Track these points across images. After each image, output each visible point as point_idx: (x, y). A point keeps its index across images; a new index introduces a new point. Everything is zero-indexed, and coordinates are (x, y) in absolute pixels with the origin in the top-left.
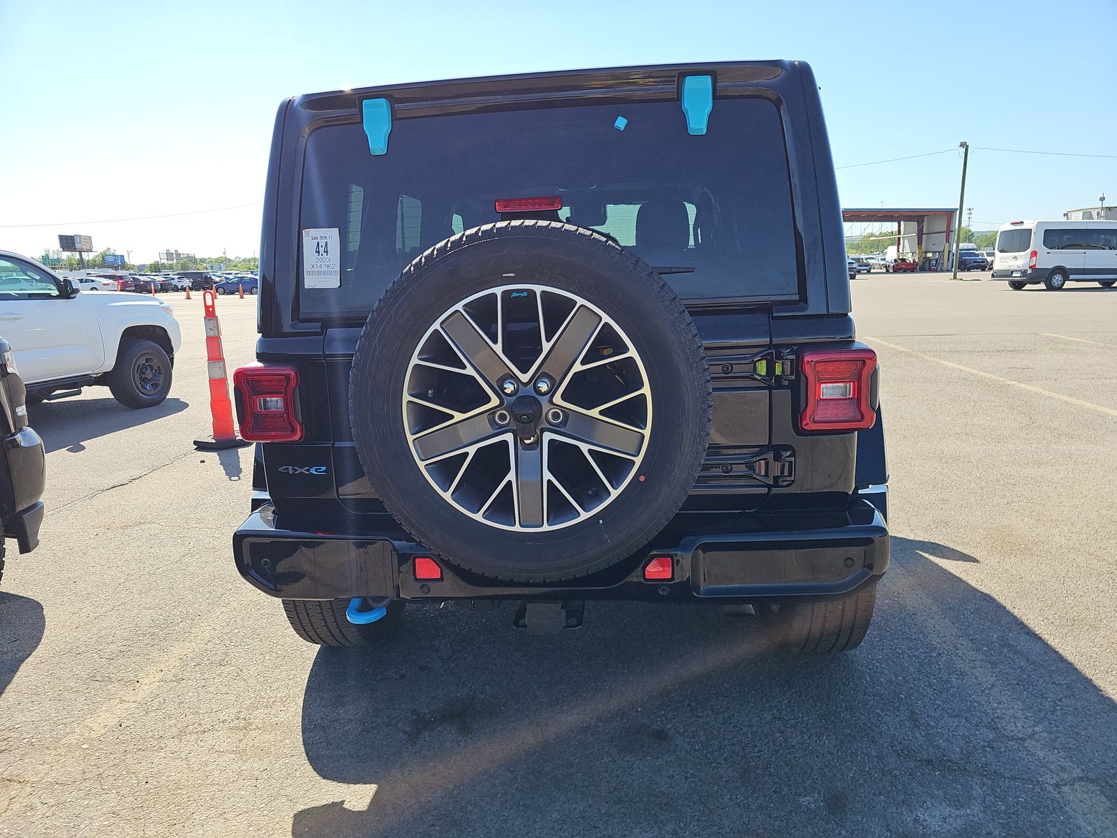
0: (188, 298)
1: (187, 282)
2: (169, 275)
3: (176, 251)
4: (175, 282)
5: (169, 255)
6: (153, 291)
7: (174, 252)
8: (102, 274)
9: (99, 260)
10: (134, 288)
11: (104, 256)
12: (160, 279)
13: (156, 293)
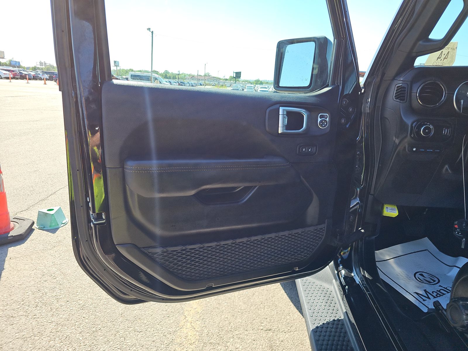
0: (45, 84)
1: (46, 76)
2: (38, 72)
3: (44, 62)
4: (40, 76)
5: (41, 64)
6: (27, 79)
7: (43, 62)
8: (6, 69)
9: (8, 63)
10: (19, 77)
11: (10, 61)
12: (33, 73)
13: (29, 80)
